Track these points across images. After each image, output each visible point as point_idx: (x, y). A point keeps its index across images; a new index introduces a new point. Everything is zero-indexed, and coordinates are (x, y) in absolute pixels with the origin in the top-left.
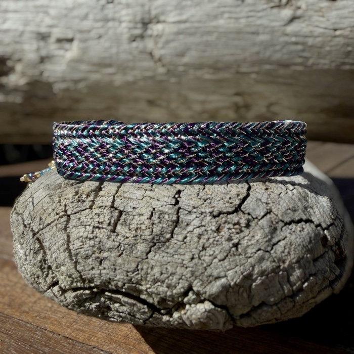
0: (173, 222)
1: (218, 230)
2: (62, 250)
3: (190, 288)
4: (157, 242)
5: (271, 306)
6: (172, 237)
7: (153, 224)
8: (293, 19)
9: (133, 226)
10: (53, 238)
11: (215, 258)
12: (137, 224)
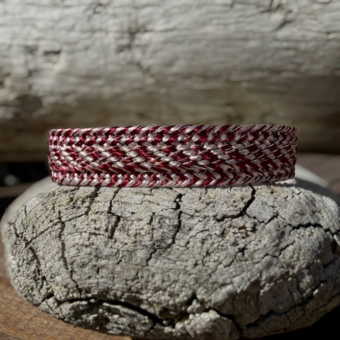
0: (175, 226)
1: (223, 234)
2: (56, 258)
3: (194, 297)
4: (158, 248)
5: (280, 315)
6: (174, 242)
7: (153, 229)
8: (284, 24)
9: (132, 232)
10: (46, 247)
11: (221, 263)
12: (136, 230)
